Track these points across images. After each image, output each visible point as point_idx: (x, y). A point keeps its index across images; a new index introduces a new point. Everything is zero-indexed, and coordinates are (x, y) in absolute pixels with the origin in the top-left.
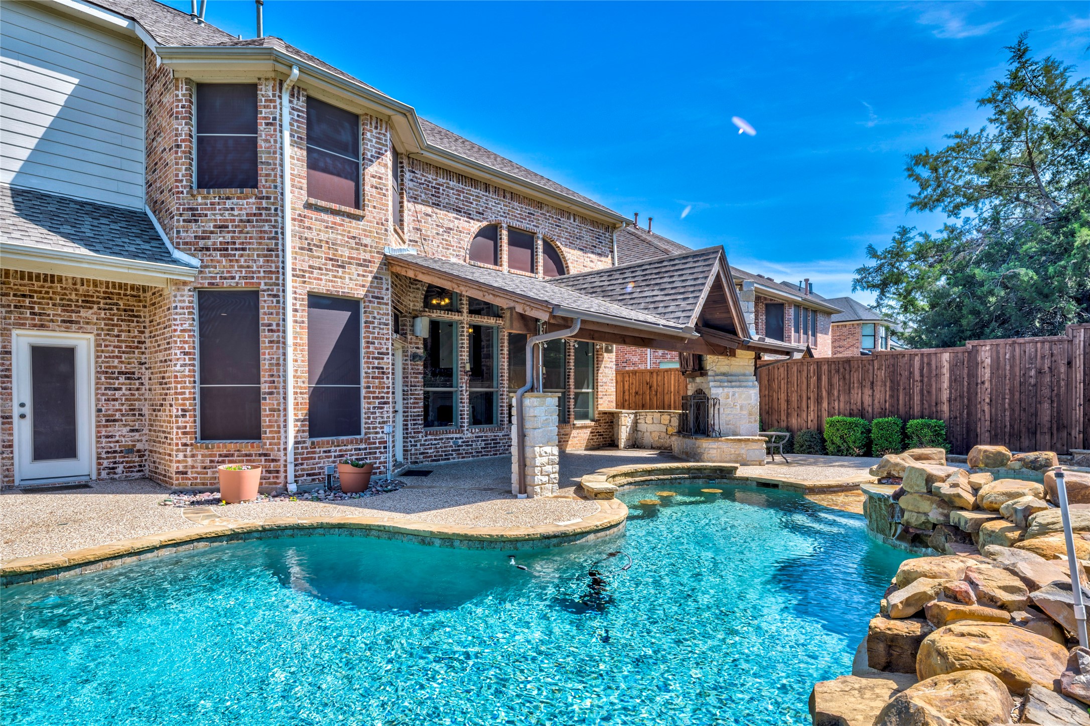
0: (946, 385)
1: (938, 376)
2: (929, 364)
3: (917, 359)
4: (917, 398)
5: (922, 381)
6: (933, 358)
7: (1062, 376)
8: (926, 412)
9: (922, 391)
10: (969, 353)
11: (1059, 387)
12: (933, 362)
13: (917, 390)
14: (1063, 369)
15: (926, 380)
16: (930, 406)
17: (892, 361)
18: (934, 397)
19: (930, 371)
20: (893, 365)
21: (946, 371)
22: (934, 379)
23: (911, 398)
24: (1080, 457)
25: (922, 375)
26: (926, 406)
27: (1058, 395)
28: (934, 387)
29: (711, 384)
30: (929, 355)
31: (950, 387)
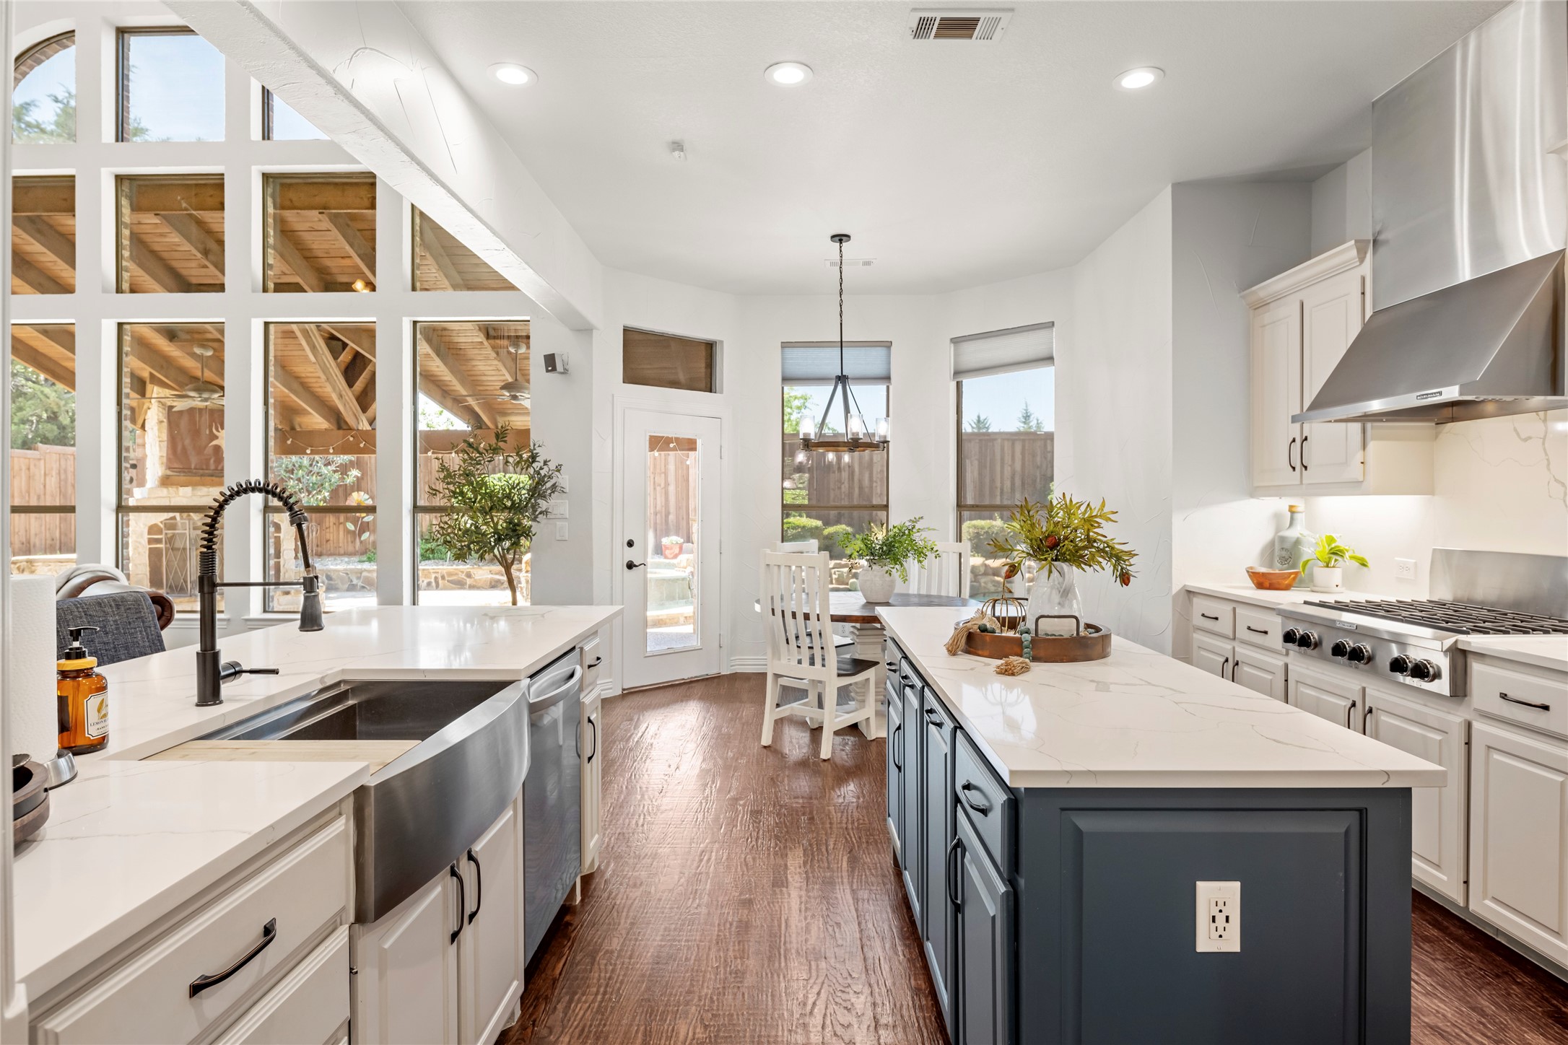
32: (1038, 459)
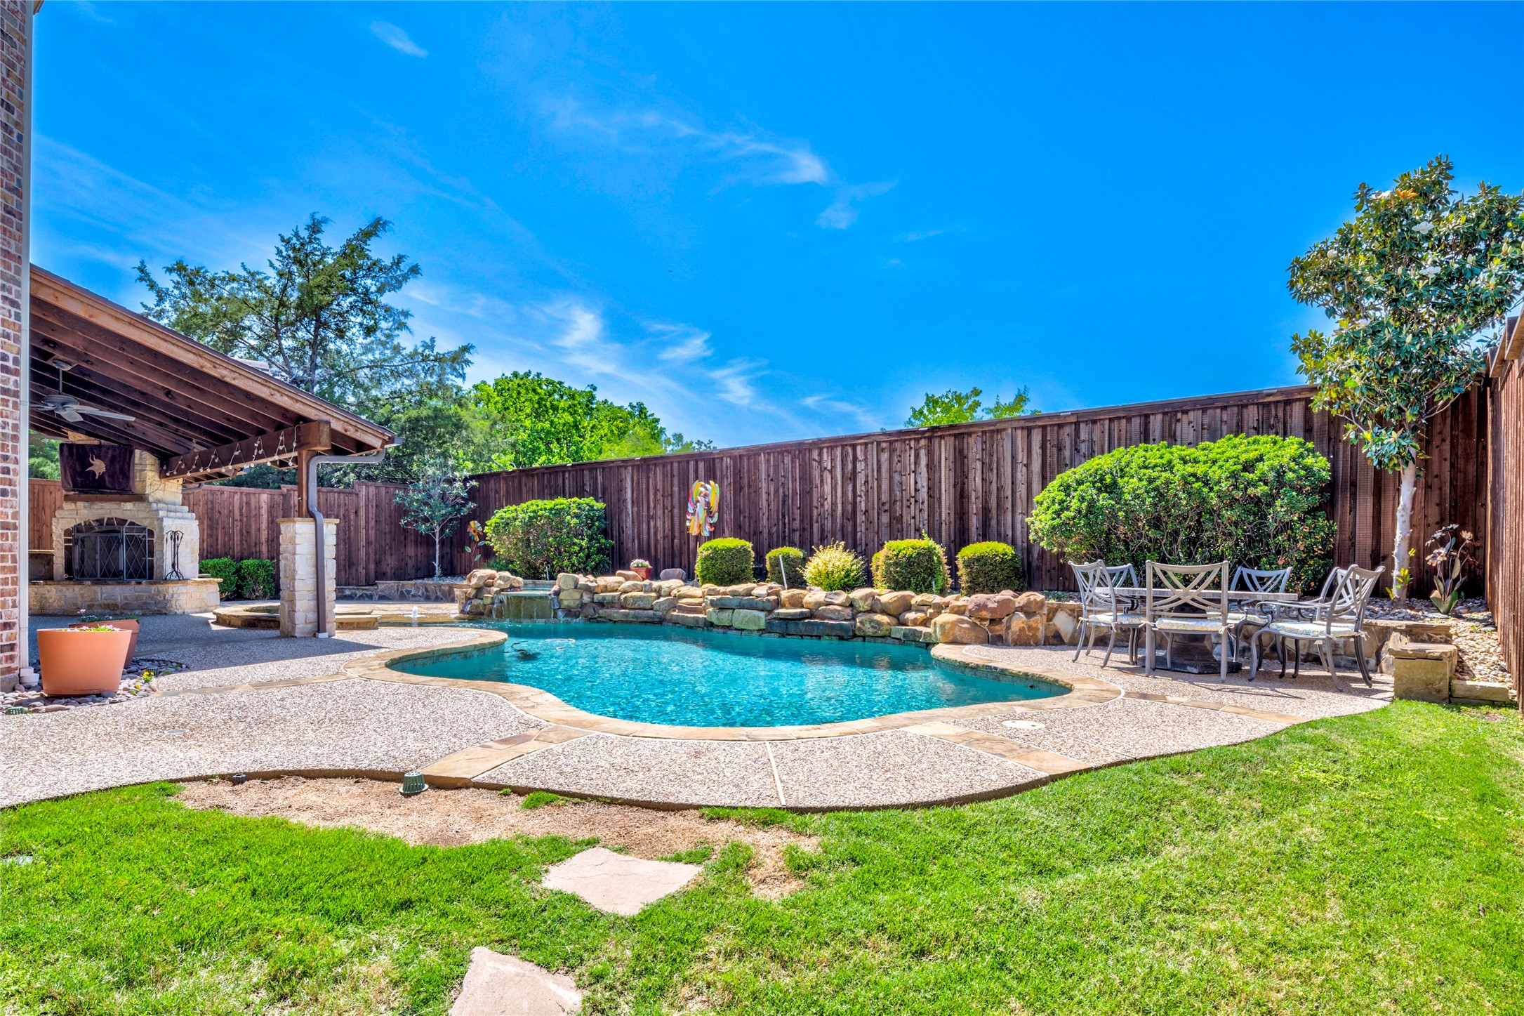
0: (264, 525)
1: (258, 516)
2: (248, 503)
3: (237, 497)
4: (237, 538)
5: (241, 520)
6: (252, 497)
7: (352, 522)
8: (246, 553)
9: (241, 530)
10: (284, 496)
11: (350, 532)
12: (253, 503)
13: (237, 530)
14: (352, 517)
15: (245, 519)
16: (249, 547)
17: (210, 497)
18: (253, 537)
19: (249, 511)
20: (212, 502)
21: (264, 511)
22: (253, 519)
23: (231, 537)
24: (383, 586)
25: (241, 515)
26: (245, 547)
27: (349, 538)
28: (253, 527)
29: (161, 513)
30: (248, 494)
31: (268, 528)
32: (1067, 453)
